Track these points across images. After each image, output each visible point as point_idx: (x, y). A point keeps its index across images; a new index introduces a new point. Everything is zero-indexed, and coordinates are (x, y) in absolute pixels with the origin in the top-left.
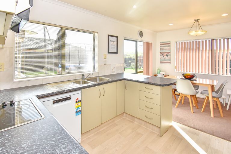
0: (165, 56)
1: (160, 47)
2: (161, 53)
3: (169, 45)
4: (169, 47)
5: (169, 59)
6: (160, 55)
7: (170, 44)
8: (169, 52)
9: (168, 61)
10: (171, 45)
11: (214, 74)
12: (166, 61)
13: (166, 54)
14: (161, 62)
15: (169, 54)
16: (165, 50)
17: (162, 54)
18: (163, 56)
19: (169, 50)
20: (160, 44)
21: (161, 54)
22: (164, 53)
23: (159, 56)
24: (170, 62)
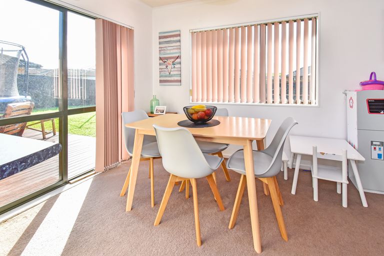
0: (169, 67)
1: (160, 43)
2: (161, 59)
3: (178, 38)
4: (178, 44)
5: (177, 73)
6: (160, 64)
7: (179, 35)
8: (177, 55)
9: (176, 78)
10: (183, 38)
11: (263, 104)
12: (172, 79)
13: (172, 60)
14: (161, 81)
15: (178, 60)
16: (169, 52)
17: (165, 62)
18: (164, 67)
19: (176, 51)
20: (160, 38)
21: (161, 62)
22: (167, 58)
23: (158, 67)
24: (180, 81)
